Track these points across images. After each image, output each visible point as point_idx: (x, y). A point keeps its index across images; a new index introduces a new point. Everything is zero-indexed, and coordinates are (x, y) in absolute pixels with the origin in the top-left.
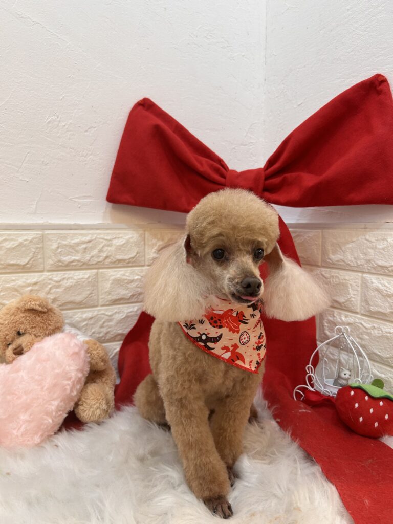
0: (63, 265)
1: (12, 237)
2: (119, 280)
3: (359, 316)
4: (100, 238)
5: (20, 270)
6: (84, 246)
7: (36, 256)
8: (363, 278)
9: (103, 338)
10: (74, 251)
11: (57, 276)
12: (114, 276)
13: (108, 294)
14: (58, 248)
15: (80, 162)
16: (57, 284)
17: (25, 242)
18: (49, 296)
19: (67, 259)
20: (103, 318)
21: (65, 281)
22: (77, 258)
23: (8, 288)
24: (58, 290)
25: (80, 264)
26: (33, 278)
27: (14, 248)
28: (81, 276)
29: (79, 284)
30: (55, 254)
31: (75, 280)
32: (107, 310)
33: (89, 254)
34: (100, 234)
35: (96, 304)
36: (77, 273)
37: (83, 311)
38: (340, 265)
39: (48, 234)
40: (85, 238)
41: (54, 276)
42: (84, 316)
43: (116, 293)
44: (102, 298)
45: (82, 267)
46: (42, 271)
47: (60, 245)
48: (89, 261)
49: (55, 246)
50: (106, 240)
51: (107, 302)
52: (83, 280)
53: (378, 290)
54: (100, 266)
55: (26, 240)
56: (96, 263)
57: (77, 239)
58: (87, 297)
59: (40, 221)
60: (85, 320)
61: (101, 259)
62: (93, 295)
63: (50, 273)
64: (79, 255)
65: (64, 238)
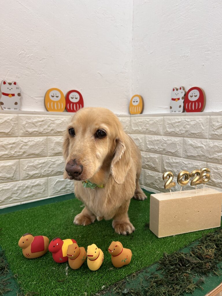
0: (29, 133)
2: (59, 143)
3: (182, 159)
4: (48, 119)
5: (5, 136)
6: (40, 123)
7: (14, 128)
8: (184, 140)
9: (50, 174)
10: (34, 126)
11: (26, 139)
12: (56, 140)
13: (52, 150)
14: (26, 124)
15: (37, 77)
16: (26, 144)
17: (8, 120)
18: (21, 150)
19: (31, 130)
20: (50, 163)
21: (30, 142)
22: (36, 130)
24: (26, 147)
25: (38, 133)
26: (12, 140)
27: (2, 123)
28: (39, 140)
29: (37, 144)
30: (24, 127)
31: (35, 142)
32: (52, 159)
33: (43, 128)
34: (48, 117)
35: (46, 155)
36: (36, 138)
37: (39, 159)
38: (172, 134)
39: (20, 116)
40: (40, 119)
41: (24, 139)
42: (40, 162)
43: (57, 149)
44: (49, 152)
45: (39, 135)
46: (17, 137)
47: (27, 122)
48: (43, 131)
49: (24, 123)
50: (52, 120)
51: (52, 154)
52: (39, 142)
53: (191, 145)
54: (49, 135)
56: (47, 133)
57: (37, 119)
58: (42, 151)
60: (40, 164)
61: (49, 131)
62: (45, 150)
63: (21, 138)
64: (37, 128)
65: (30, 119)
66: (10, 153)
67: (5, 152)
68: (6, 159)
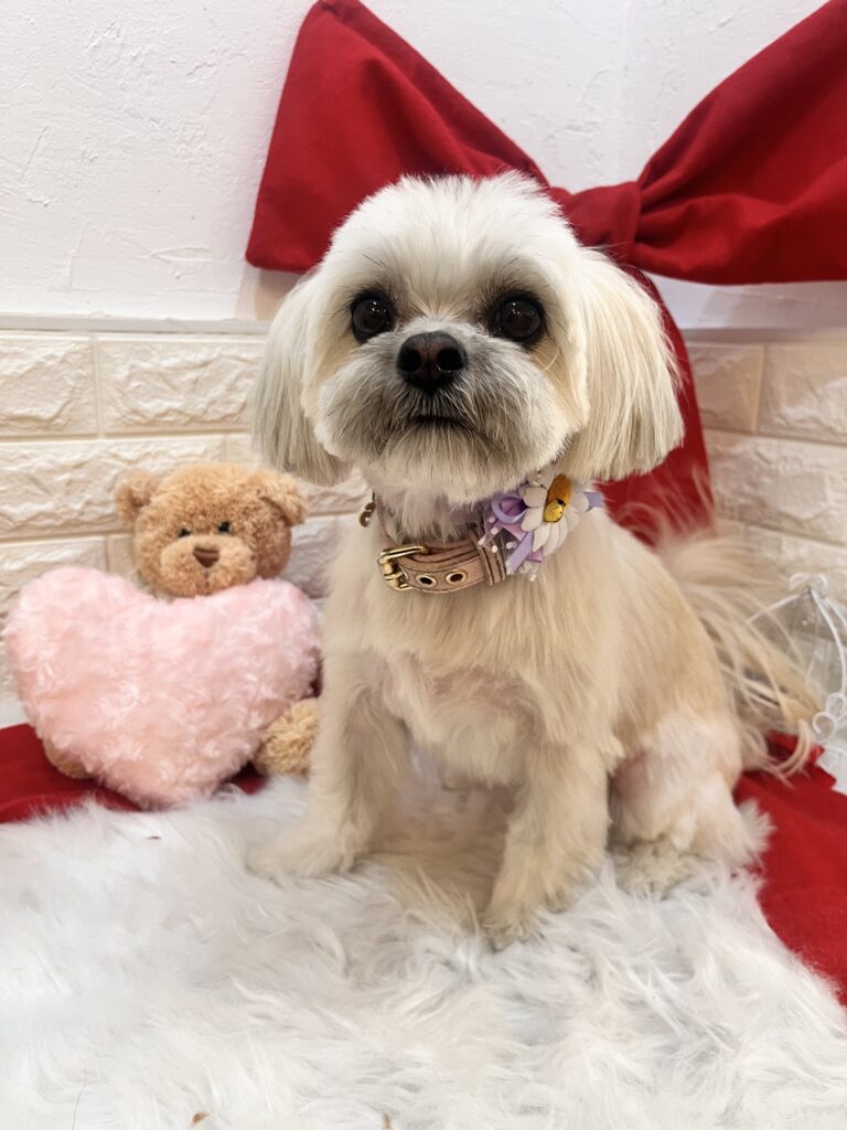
0: (144, 421)
1: (16, 349)
4: (229, 357)
5: (39, 432)
6: (192, 375)
7: (79, 399)
10: (167, 388)
11: (130, 448)
14: (130, 377)
15: (177, 156)
16: (130, 468)
17: (50, 363)
19: (151, 407)
21: (149, 461)
22: (177, 405)
23: (14, 474)
25: (185, 419)
26: (69, 451)
27: (21, 377)
28: (189, 450)
30: (124, 394)
31: (171, 457)
33: (205, 396)
34: (229, 346)
36: (178, 441)
38: (807, 430)
39: (103, 343)
40: (193, 355)
41: (124, 447)
45: (188, 428)
46: (93, 436)
47: (135, 370)
48: (205, 412)
49: (122, 373)
50: (244, 360)
52: (193, 459)
54: (233, 427)
55: (52, 357)
56: (224, 419)
57: (175, 357)
59: (82, 309)
61: (232, 409)
63: (112, 441)
64: (181, 397)
65: (145, 353)
66: (64, 510)
67: (42, 503)
68: (47, 532)
